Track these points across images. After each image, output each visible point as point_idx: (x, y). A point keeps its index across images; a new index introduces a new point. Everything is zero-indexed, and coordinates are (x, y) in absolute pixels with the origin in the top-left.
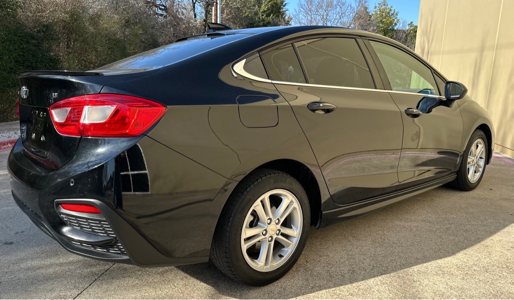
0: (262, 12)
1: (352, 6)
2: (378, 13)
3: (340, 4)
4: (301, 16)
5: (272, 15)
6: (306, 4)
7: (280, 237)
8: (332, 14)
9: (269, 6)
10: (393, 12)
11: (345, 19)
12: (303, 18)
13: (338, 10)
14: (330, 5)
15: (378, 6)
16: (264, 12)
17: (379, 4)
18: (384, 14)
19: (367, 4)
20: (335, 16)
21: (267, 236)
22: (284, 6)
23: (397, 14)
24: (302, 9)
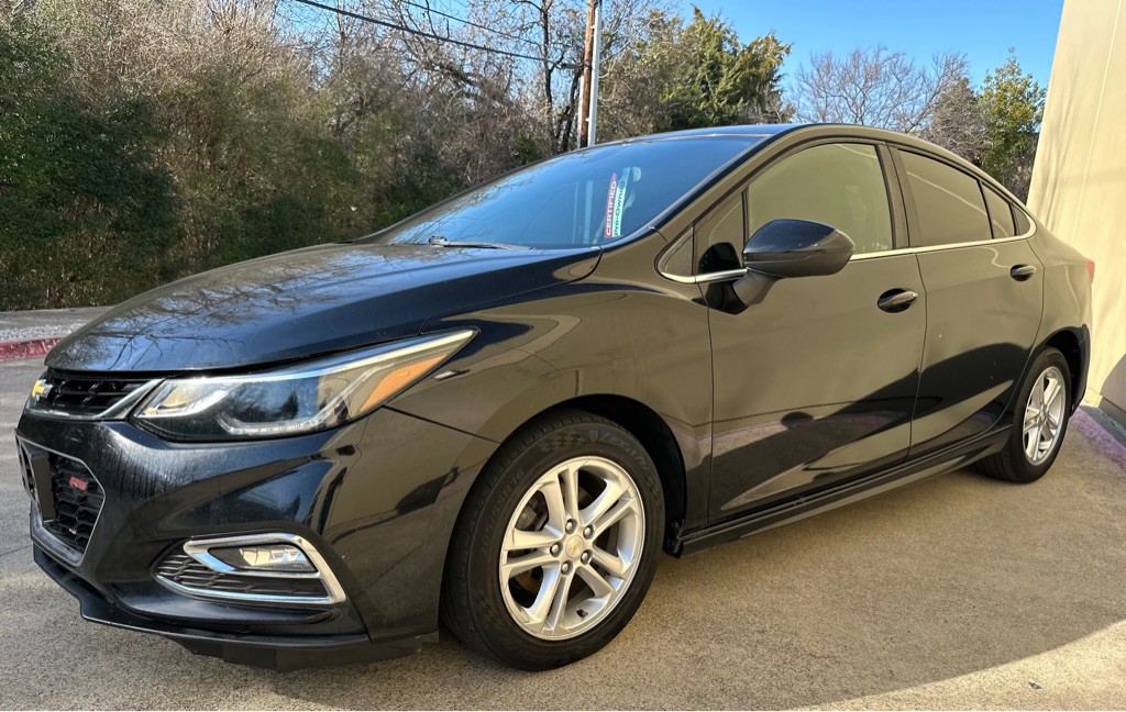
0: (720, 93)
1: (927, 75)
2: (995, 92)
3: (897, 71)
4: (802, 100)
5: (742, 100)
6: (815, 72)
8: (878, 96)
9: (738, 80)
10: (1031, 89)
11: (905, 107)
12: (808, 104)
13: (892, 85)
14: (873, 75)
15: (994, 75)
16: (725, 92)
17: (998, 71)
18: (1009, 94)
19: (964, 70)
20: (883, 99)
22: (776, 81)
23: (1043, 94)
24: (805, 86)
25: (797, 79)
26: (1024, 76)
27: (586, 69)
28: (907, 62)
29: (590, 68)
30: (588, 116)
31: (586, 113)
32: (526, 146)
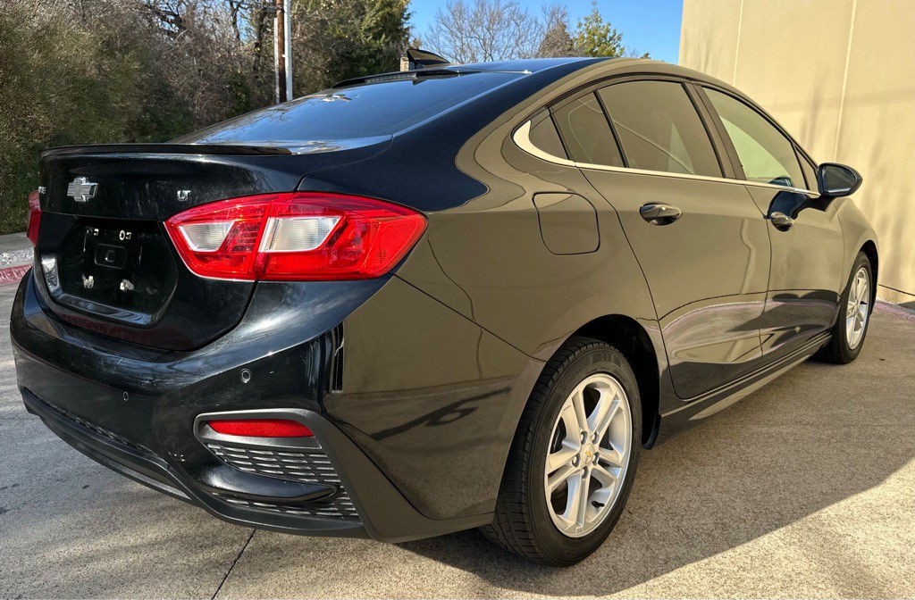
0: (366, 30)
1: (539, 22)
2: (586, 36)
3: (515, 18)
5: (384, 36)
6: (451, 17)
7: (599, 467)
8: (501, 37)
9: (379, 19)
10: (611, 34)
11: (527, 47)
12: (447, 43)
13: (512, 29)
14: (496, 19)
15: (583, 22)
16: (370, 29)
17: (586, 19)
18: (596, 38)
19: (565, 19)
20: (506, 39)
21: (581, 464)
22: (407, 19)
23: (619, 39)
24: (443, 27)
25: (437, 21)
26: (604, 23)
27: (279, 12)
28: (522, 12)
29: (283, 11)
30: (284, 53)
31: (282, 50)
32: (238, 80)
